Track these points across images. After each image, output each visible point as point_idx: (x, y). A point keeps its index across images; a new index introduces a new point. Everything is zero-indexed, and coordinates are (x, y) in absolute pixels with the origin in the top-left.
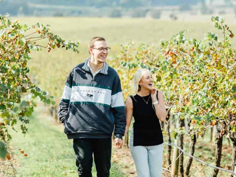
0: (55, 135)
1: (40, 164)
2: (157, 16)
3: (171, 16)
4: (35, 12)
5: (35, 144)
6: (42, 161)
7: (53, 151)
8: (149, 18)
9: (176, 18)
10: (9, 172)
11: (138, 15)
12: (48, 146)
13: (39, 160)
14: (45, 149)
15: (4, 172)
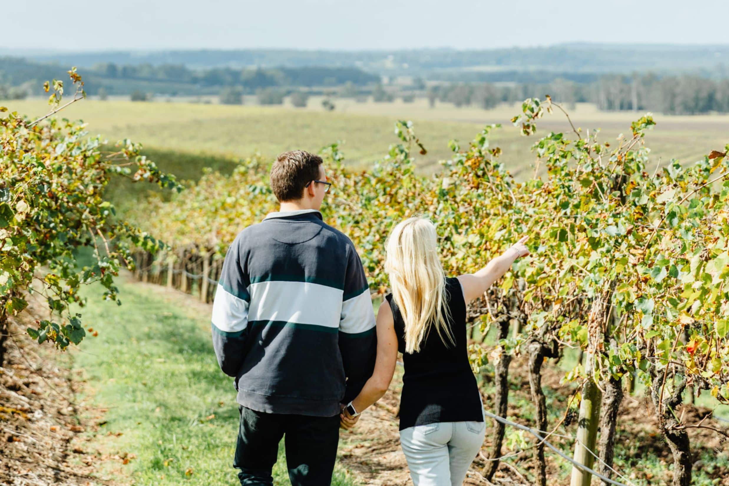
0: (133, 301)
1: (113, 348)
2: (301, 103)
3: (325, 104)
4: (101, 90)
5: (101, 316)
6: (114, 343)
7: (131, 328)
8: (288, 104)
9: (332, 108)
10: (63, 360)
11: (270, 101)
12: (123, 319)
13: (110, 341)
14: (119, 323)
15: (55, 359)
